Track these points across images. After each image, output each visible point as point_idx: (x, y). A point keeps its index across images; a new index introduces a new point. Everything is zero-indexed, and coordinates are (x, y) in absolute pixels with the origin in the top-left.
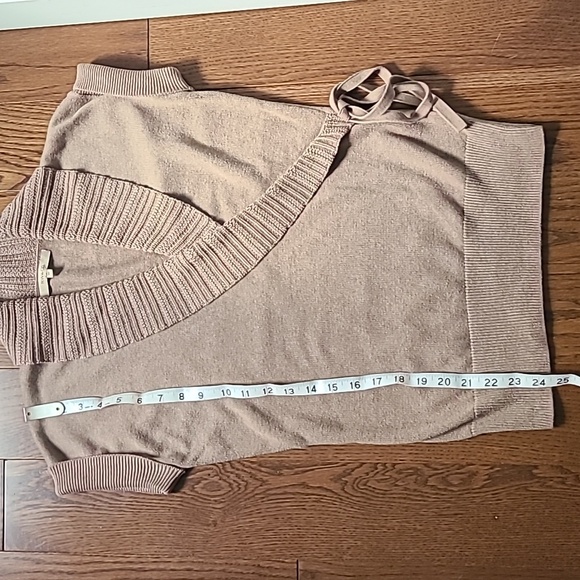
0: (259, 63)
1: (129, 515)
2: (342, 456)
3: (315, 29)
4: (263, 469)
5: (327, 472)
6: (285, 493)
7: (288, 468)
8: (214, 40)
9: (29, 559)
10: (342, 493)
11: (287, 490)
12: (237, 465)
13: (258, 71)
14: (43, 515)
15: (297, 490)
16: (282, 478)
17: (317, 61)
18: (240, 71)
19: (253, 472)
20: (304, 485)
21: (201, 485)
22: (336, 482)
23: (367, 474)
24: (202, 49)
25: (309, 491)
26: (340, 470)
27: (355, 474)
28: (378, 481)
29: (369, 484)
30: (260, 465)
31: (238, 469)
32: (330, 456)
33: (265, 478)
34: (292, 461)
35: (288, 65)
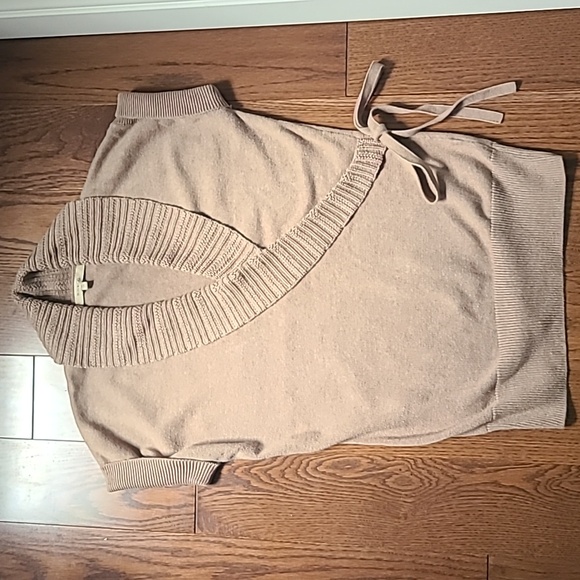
0: (459, 69)
1: (320, 506)
2: (535, 458)
3: (518, 36)
4: (454, 466)
5: (520, 472)
6: (477, 491)
7: (480, 466)
8: (414, 45)
9: (219, 542)
10: (534, 492)
11: (479, 487)
12: (429, 462)
13: (459, 77)
14: (234, 501)
15: (489, 488)
16: (474, 476)
17: (519, 69)
18: (440, 76)
19: (445, 469)
20: (496, 483)
21: (392, 479)
22: (528, 482)
23: (561, 475)
24: (401, 53)
25: (501, 490)
26: (533, 471)
27: (548, 475)
28: (572, 483)
29: (562, 485)
30: (452, 463)
31: (430, 466)
32: (523, 457)
33: (456, 475)
34: (484, 460)
35: (490, 71)
